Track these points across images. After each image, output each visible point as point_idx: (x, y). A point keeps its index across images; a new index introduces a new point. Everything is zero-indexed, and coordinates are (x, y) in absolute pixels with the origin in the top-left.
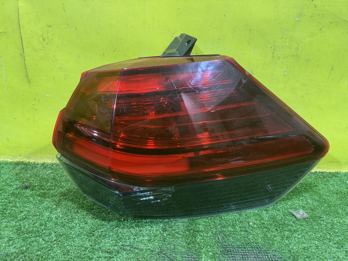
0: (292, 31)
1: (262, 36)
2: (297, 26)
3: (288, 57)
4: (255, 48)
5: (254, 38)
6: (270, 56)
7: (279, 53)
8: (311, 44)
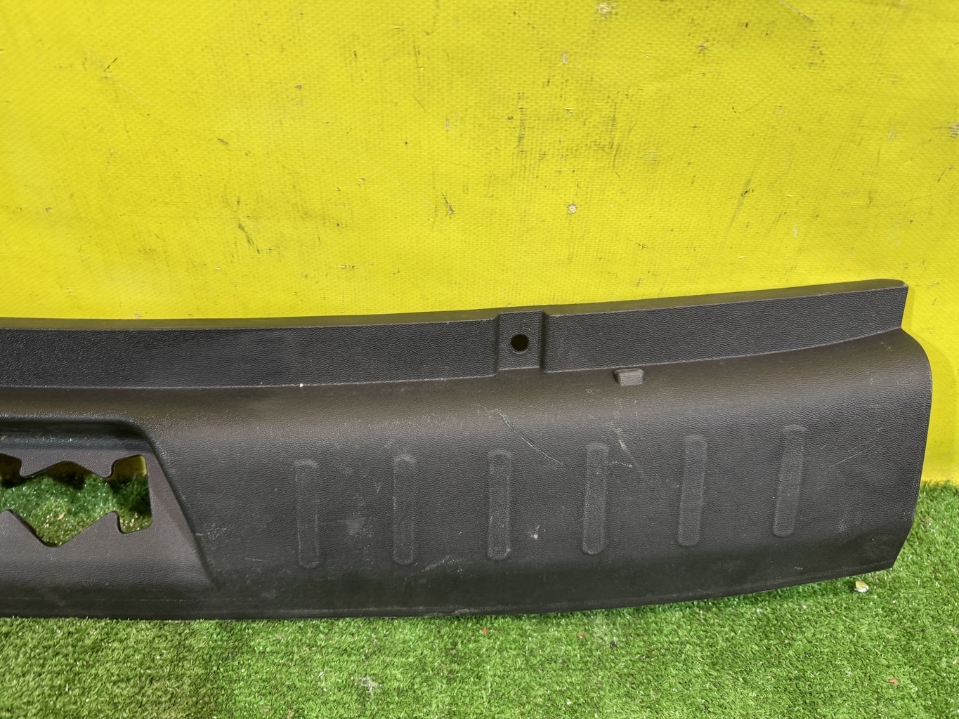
0: (586, 53)
1: (467, 73)
2: (605, 36)
3: (580, 153)
4: (447, 120)
5: (438, 84)
6: (510, 150)
7: (542, 137)
8: (663, 105)
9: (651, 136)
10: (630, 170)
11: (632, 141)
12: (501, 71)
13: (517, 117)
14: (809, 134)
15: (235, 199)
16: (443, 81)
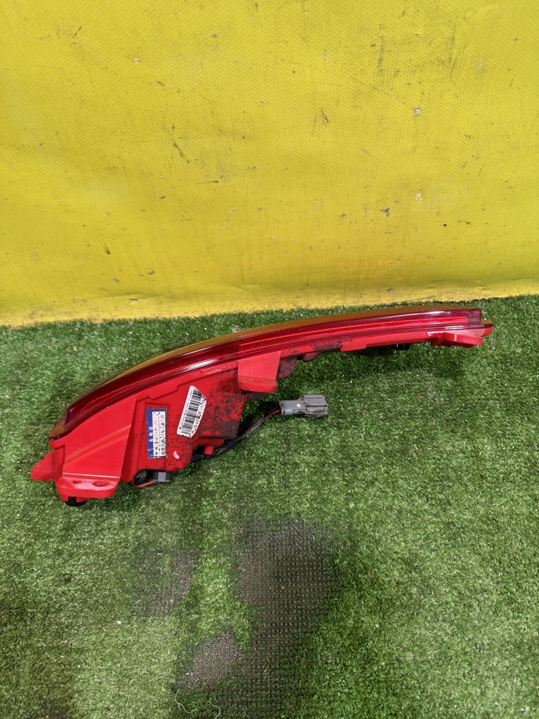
13: (379, 43)
15: (171, 126)
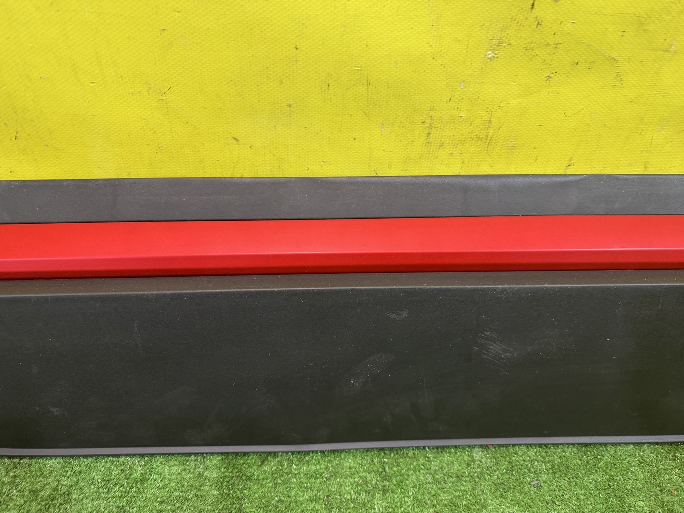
0: (476, 82)
1: (399, 95)
2: (489, 71)
3: (466, 142)
4: (383, 124)
5: (380, 103)
6: (421, 142)
7: (443, 133)
8: (521, 113)
9: (512, 132)
10: (497, 153)
11: (500, 135)
12: (421, 94)
14: (610, 129)
16: (383, 101)
